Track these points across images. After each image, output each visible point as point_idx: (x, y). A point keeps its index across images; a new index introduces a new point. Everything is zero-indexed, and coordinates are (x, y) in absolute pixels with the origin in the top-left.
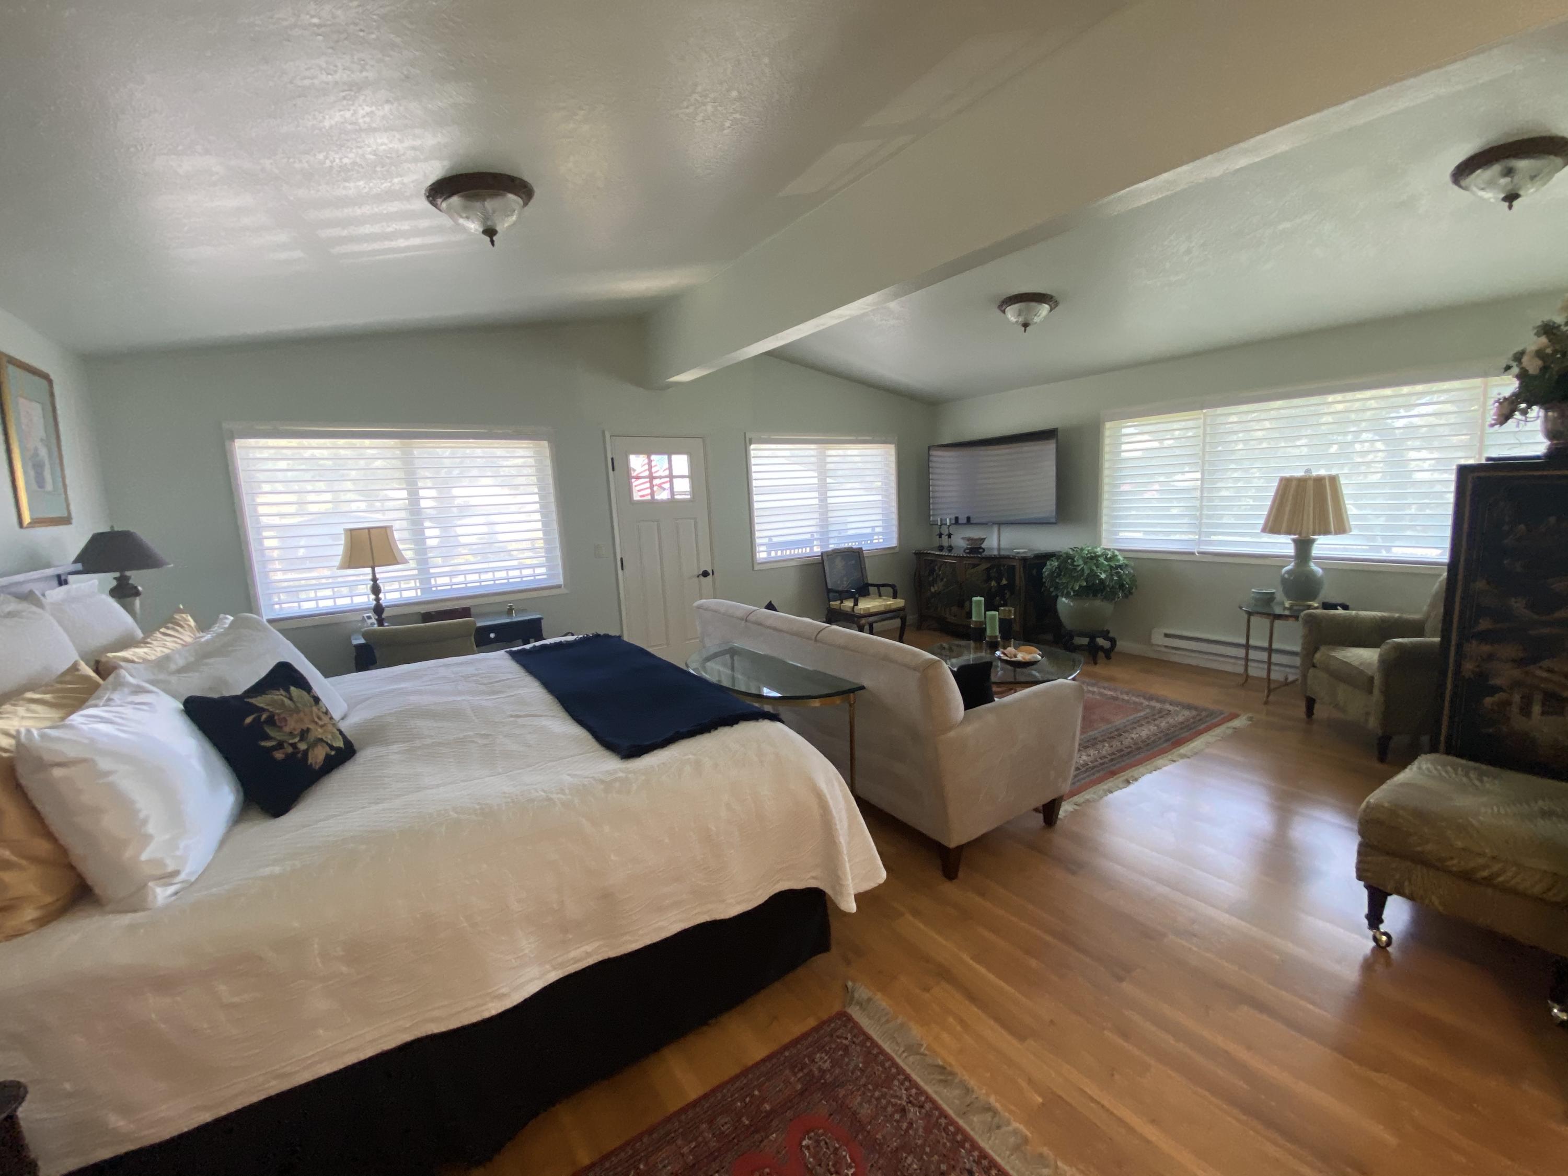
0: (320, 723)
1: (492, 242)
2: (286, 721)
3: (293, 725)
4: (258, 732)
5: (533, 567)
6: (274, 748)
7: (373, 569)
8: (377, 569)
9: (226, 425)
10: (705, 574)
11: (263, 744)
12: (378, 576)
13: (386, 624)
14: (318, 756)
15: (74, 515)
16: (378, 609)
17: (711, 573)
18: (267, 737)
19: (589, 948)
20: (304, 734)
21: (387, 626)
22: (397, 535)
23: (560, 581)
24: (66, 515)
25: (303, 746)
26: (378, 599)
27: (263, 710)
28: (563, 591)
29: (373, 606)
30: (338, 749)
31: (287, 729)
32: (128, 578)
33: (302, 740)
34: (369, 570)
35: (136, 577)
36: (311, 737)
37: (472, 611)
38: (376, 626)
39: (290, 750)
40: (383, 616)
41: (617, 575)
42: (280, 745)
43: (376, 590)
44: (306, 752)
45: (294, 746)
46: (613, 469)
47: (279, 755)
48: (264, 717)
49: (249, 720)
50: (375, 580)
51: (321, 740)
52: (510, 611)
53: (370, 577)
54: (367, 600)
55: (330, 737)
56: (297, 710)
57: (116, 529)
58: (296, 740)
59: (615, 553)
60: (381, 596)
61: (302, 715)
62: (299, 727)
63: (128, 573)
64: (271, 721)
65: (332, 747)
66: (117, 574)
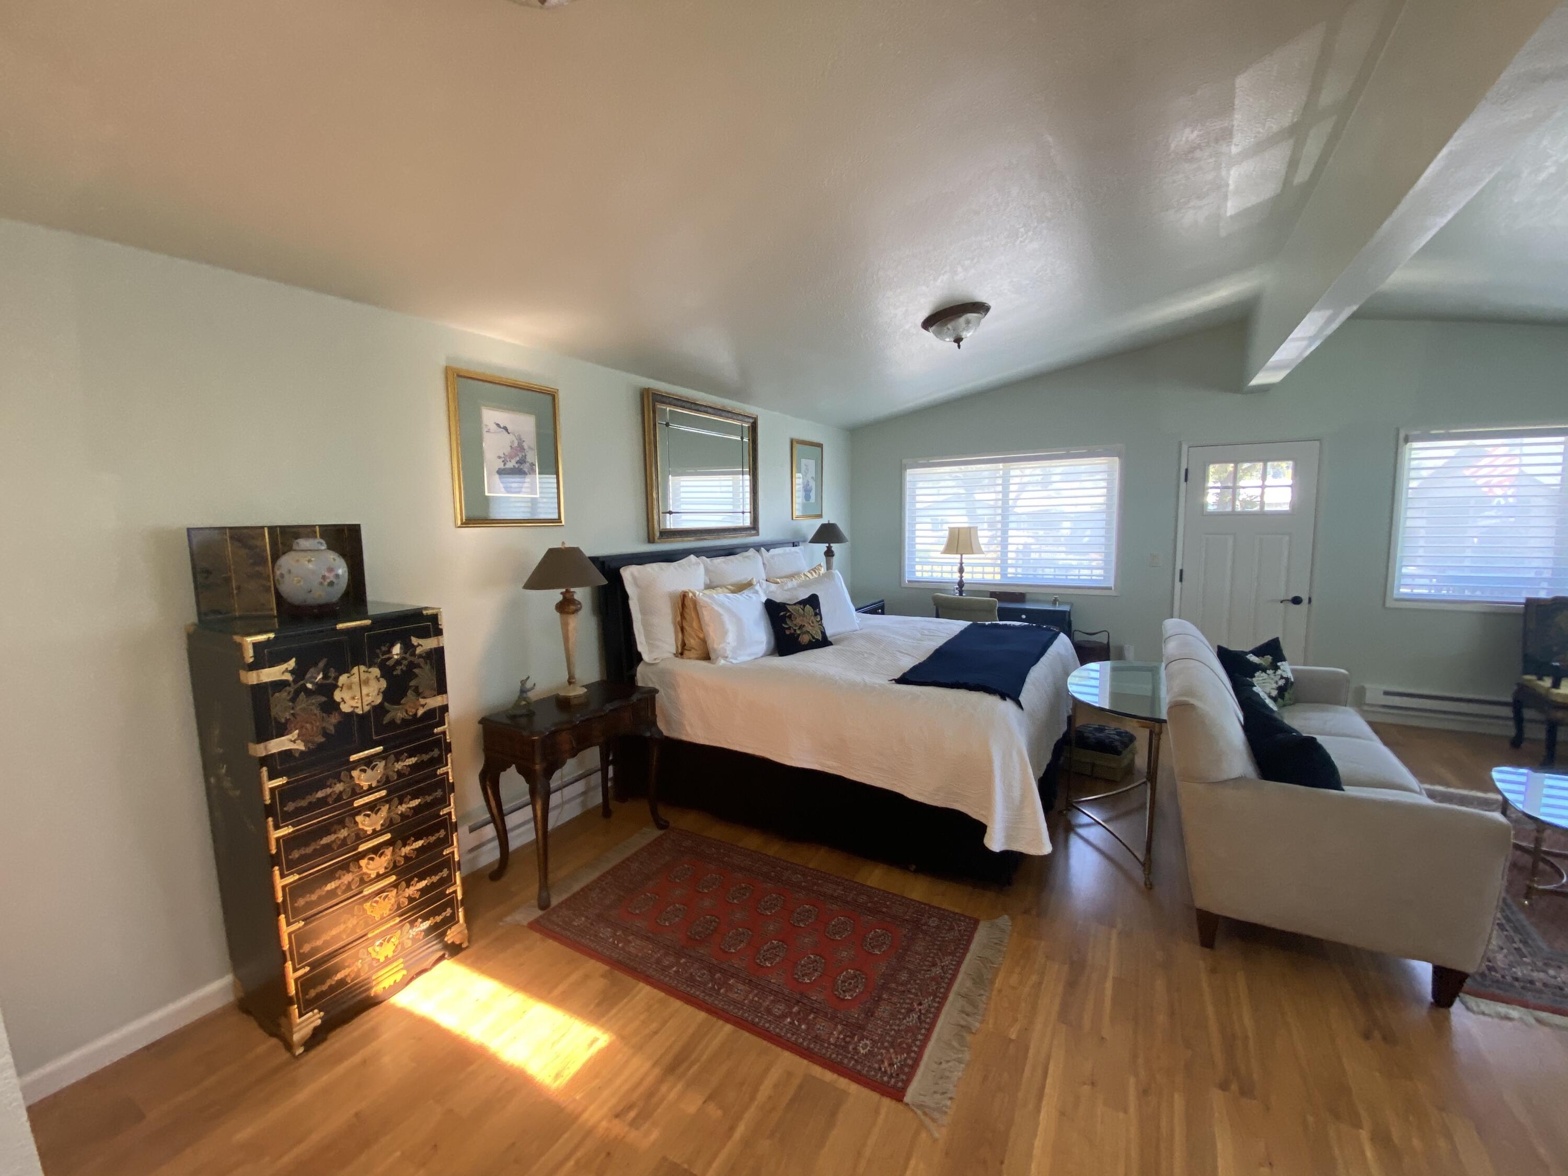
0: (812, 624)
1: (959, 347)
2: (796, 618)
3: (798, 621)
4: (783, 619)
5: (1092, 568)
6: (787, 629)
7: (962, 555)
8: (964, 556)
9: (904, 461)
10: (1297, 601)
11: (783, 625)
12: (964, 561)
13: (964, 595)
14: (805, 639)
15: (823, 514)
16: (961, 584)
17: (1306, 601)
18: (786, 623)
19: (835, 764)
20: (801, 627)
21: (965, 596)
22: (980, 533)
23: (1111, 584)
24: (820, 513)
25: (798, 632)
26: (961, 577)
27: (789, 611)
28: (1112, 593)
29: (957, 581)
30: (817, 640)
31: (795, 623)
32: (831, 547)
33: (799, 629)
34: (959, 556)
35: (835, 547)
36: (804, 629)
37: (1028, 597)
38: (958, 594)
39: (792, 631)
40: (963, 589)
41: (1173, 587)
42: (789, 628)
43: (961, 570)
44: (799, 635)
45: (795, 630)
46: (1186, 480)
47: (788, 632)
48: (788, 614)
49: (782, 614)
50: (961, 564)
51: (809, 632)
52: (1055, 602)
53: (959, 561)
54: (956, 576)
55: (814, 632)
56: (804, 616)
57: (830, 522)
58: (797, 628)
59: (1174, 565)
60: (963, 574)
61: (805, 619)
62: (801, 623)
63: (832, 545)
64: (790, 617)
65: (813, 638)
66: (827, 545)
